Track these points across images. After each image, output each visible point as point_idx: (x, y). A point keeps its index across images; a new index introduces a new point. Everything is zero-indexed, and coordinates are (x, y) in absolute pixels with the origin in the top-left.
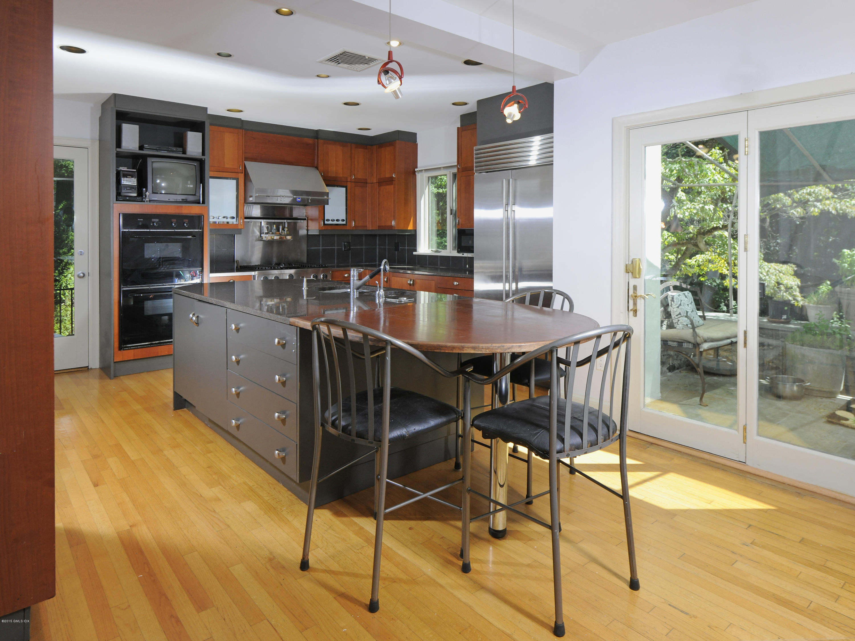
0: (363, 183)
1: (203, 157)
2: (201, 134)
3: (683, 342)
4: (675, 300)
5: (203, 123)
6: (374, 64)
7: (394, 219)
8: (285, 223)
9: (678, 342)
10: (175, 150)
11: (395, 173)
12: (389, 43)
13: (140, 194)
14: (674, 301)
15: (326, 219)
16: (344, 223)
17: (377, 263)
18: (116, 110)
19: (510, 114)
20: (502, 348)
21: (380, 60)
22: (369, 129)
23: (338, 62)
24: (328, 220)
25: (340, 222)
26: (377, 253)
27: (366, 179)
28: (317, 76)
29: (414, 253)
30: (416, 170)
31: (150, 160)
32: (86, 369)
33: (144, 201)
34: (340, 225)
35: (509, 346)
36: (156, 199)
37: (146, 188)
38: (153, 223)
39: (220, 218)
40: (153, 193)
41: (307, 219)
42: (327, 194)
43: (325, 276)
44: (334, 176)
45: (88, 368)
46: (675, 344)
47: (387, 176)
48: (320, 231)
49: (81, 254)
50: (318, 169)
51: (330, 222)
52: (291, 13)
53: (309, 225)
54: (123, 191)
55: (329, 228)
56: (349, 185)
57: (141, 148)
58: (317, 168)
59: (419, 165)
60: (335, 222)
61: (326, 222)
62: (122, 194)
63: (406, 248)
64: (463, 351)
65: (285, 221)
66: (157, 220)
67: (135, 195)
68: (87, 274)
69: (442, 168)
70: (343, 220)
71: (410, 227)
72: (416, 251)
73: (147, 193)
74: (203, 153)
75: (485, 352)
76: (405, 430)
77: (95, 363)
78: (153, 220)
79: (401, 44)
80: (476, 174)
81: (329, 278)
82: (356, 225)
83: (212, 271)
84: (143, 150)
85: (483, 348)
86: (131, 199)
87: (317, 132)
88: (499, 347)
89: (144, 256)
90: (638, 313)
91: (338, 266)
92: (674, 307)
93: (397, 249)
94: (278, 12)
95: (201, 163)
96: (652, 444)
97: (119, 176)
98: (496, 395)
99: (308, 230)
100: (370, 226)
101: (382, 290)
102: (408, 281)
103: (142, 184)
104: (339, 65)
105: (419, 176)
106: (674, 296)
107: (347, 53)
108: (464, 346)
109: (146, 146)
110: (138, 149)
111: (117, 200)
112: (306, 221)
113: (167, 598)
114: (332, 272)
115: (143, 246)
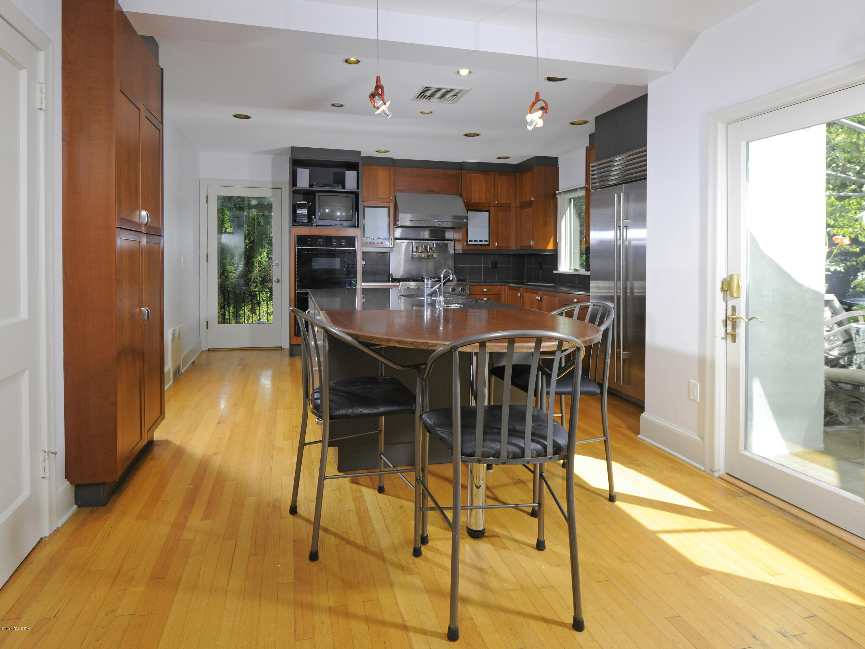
0: (505, 207)
1: (357, 191)
2: (356, 172)
3: (860, 386)
4: (861, 334)
5: (358, 163)
6: (461, 94)
7: (533, 240)
8: (433, 243)
9: (853, 385)
10: (336, 186)
11: (533, 196)
12: (458, 72)
13: (310, 220)
14: (859, 335)
15: (469, 239)
16: (487, 243)
17: (525, 280)
18: (293, 159)
19: (532, 122)
20: (426, 345)
21: (464, 90)
22: (508, 158)
23: (425, 97)
24: (471, 241)
25: (483, 243)
26: (525, 272)
27: (510, 204)
28: (421, 112)
29: (555, 272)
30: (556, 192)
31: (317, 195)
32: (281, 348)
33: (313, 226)
34: (484, 245)
35: (433, 343)
36: (322, 224)
37: (315, 216)
38: (318, 242)
39: (375, 239)
40: (320, 219)
41: (455, 241)
42: (467, 218)
43: (463, 290)
44: (477, 201)
45: (282, 348)
46: (849, 387)
47: (528, 199)
48: (463, 250)
49: (277, 266)
50: (461, 197)
51: (473, 243)
52: (358, 62)
53: (456, 245)
54: (297, 218)
55: (472, 248)
56: (492, 209)
57: (311, 186)
58: (461, 195)
59: (560, 188)
60: (478, 243)
61: (469, 243)
62: (297, 220)
63: (549, 267)
64: (390, 344)
65: (434, 242)
66: (322, 240)
67: (307, 221)
68: (281, 280)
69: (579, 189)
70: (486, 241)
71: (550, 247)
72: (556, 269)
73: (315, 220)
74: (358, 188)
75: (409, 347)
76: (351, 411)
77: (286, 345)
78: (319, 240)
79: (470, 72)
80: (592, 191)
81: (467, 291)
82: (500, 245)
83: (364, 281)
84: (313, 187)
85: (407, 343)
86: (303, 224)
87: (462, 164)
88: (423, 343)
89: (312, 267)
90: (737, 339)
91: (485, 282)
92: (860, 342)
93: (541, 268)
94: (347, 61)
95: (356, 194)
96: (750, 493)
97: (295, 207)
98: (473, 397)
99: (455, 250)
100: (513, 246)
101: (441, 297)
102: (536, 296)
103: (311, 213)
104: (431, 100)
105: (559, 198)
106: (859, 328)
107: (429, 89)
108: (391, 339)
109: (315, 184)
110: (308, 186)
111: (293, 225)
112: (453, 242)
113: (193, 505)
114: (470, 286)
115: (312, 259)
